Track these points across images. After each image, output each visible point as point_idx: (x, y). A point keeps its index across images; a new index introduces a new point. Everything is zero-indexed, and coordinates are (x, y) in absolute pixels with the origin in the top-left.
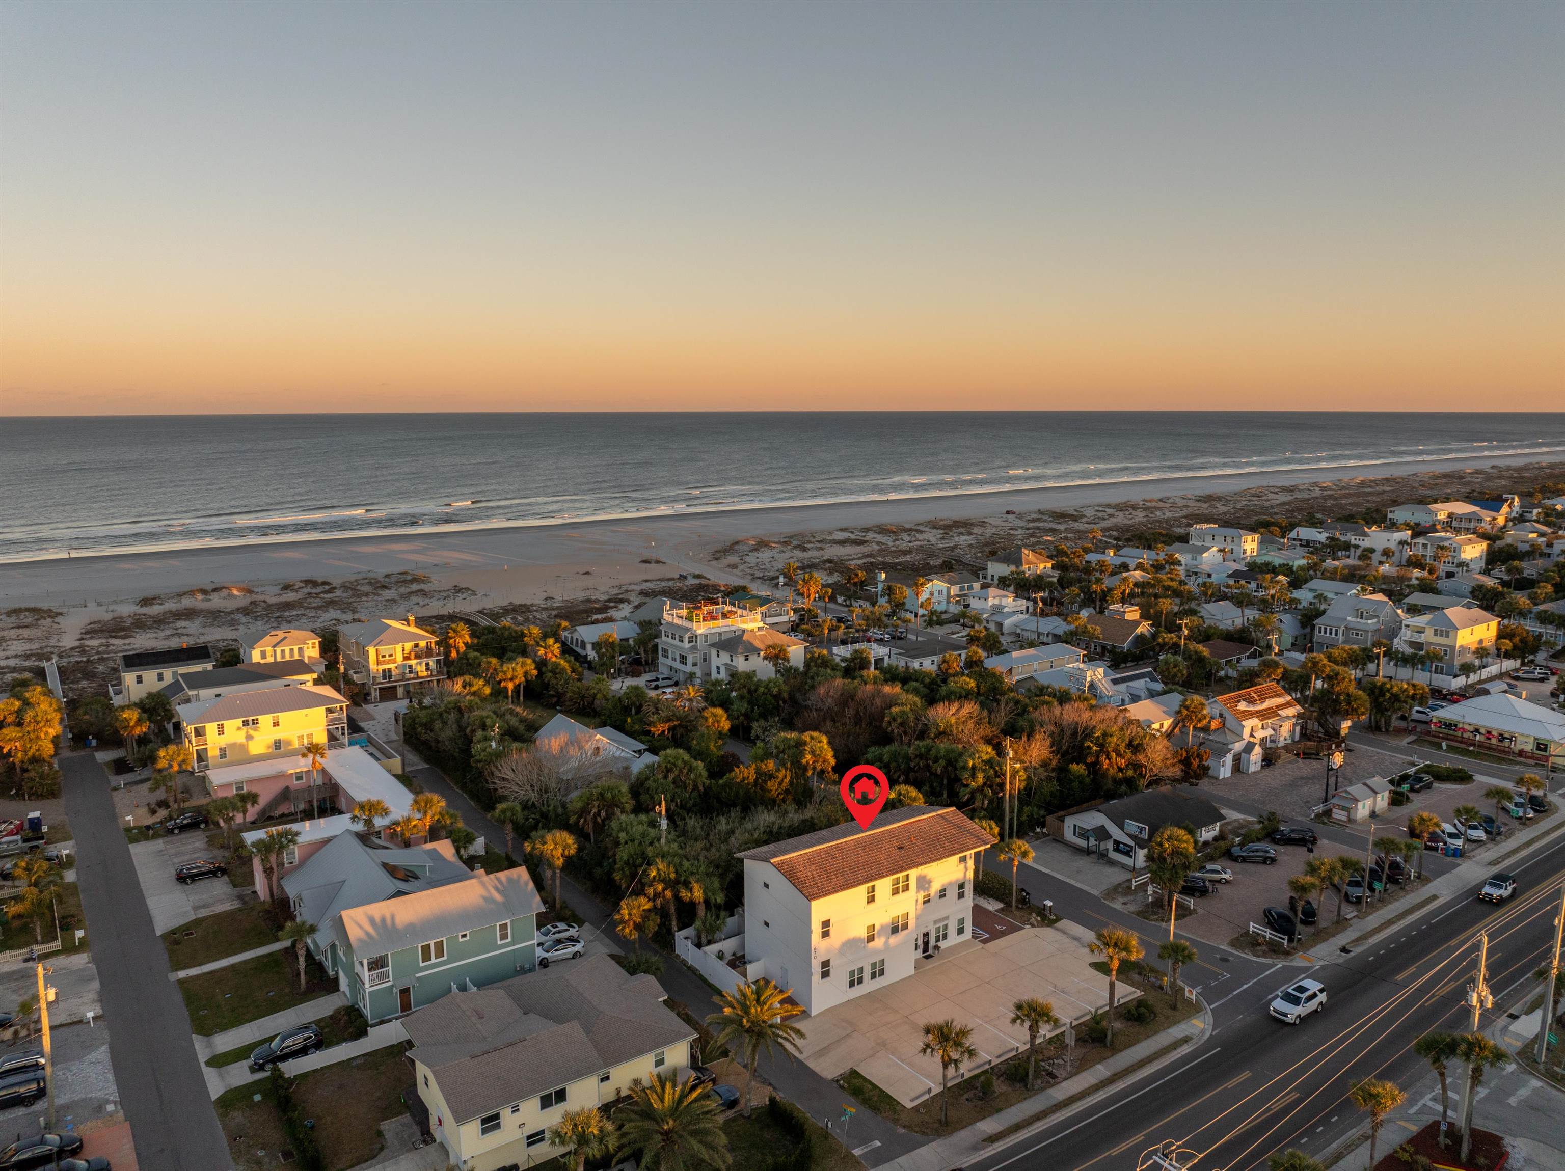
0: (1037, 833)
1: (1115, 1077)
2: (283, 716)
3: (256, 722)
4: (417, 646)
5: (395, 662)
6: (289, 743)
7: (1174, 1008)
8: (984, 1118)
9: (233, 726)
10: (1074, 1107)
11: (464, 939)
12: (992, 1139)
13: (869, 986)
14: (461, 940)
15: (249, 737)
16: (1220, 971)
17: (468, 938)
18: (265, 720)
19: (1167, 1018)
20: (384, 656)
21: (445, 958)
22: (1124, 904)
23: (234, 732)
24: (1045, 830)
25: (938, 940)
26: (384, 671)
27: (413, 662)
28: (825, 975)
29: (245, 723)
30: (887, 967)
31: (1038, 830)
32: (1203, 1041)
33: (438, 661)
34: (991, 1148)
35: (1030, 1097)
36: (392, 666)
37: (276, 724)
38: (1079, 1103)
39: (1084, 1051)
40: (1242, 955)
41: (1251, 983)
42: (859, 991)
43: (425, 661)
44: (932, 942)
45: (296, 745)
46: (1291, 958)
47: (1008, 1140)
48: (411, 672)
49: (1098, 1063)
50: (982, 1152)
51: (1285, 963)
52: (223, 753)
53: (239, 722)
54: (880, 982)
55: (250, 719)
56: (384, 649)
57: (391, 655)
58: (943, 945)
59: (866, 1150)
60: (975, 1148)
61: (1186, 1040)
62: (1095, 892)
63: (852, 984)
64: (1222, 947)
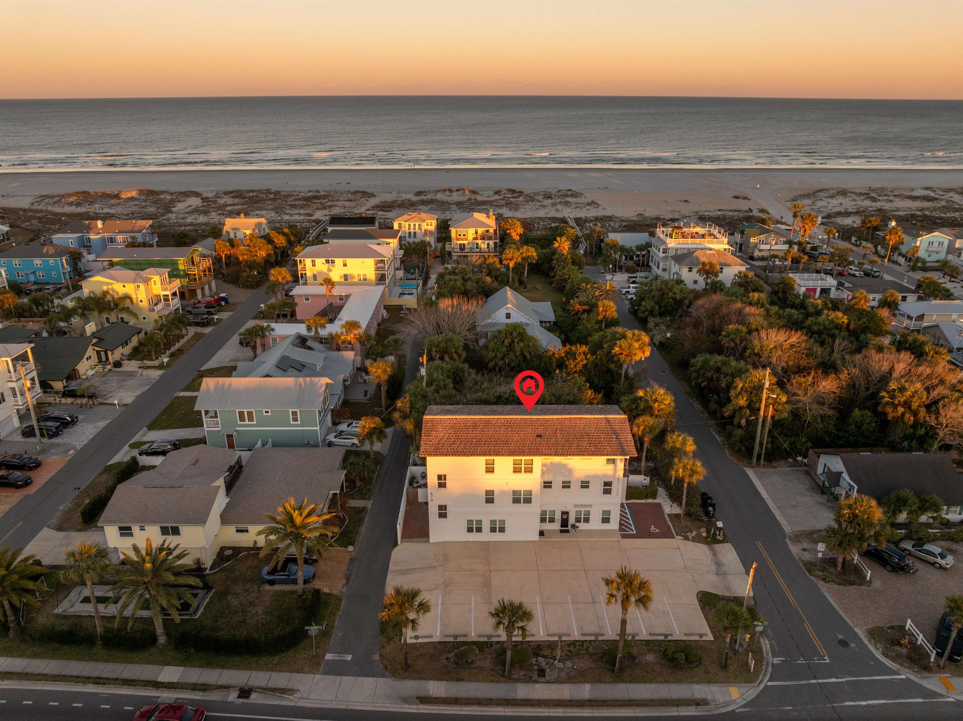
0: (797, 461)
1: (588, 703)
2: (349, 261)
3: (333, 262)
4: (487, 231)
5: (467, 240)
6: (353, 277)
7: (725, 667)
8: (442, 680)
9: (320, 262)
10: (521, 710)
11: (267, 414)
12: (424, 700)
13: (486, 536)
14: (265, 414)
15: (329, 270)
16: (822, 651)
17: (270, 414)
18: (339, 261)
19: (707, 673)
20: (460, 235)
21: (255, 423)
22: (804, 550)
23: (321, 265)
24: (805, 460)
25: (578, 520)
26: (460, 245)
27: (479, 242)
28: (443, 515)
29: (327, 262)
30: (507, 526)
31: (799, 458)
32: (717, 712)
33: (495, 244)
34: (416, 707)
35: (498, 682)
36: (466, 242)
37: (345, 265)
38: (530, 709)
39: (593, 665)
40: (871, 648)
41: (844, 680)
42: (474, 537)
43: (487, 242)
44: (572, 520)
45: (356, 280)
46: (926, 674)
47: (436, 708)
48: (477, 248)
49: (588, 682)
50: (407, 706)
51: (913, 677)
52: (315, 277)
53: (323, 260)
54: (497, 537)
55: (330, 259)
56: (461, 231)
57: (464, 235)
58: (582, 526)
59: (336, 658)
60: (406, 700)
61: (698, 703)
62: (787, 529)
63: (470, 530)
64: (857, 630)
